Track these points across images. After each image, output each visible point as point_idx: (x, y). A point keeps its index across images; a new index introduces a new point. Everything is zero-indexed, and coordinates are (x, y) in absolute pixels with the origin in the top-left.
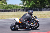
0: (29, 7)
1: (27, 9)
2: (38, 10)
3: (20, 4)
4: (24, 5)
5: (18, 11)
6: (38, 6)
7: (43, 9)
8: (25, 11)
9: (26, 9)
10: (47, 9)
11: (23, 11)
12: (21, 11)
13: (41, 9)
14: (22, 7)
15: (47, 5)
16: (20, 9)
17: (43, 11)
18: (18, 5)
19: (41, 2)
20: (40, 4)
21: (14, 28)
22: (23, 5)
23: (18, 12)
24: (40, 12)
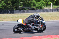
2: (9, 12)
6: (10, 7)
7: (15, 11)
10: (20, 11)
13: (13, 11)
15: (20, 6)
17: (15, 13)
20: (12, 5)
24: (11, 14)
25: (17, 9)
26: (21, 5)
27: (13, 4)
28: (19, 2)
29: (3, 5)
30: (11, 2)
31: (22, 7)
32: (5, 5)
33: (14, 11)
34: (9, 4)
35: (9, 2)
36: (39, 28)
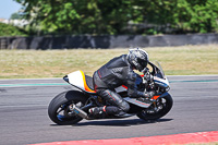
0: (51, 30)
1: (45, 39)
2: (93, 42)
3: (15, 17)
4: (32, 20)
5: (6, 47)
6: (94, 26)
7: (113, 38)
8: (37, 49)
9: (40, 39)
10: (131, 38)
11: (28, 48)
12: (19, 48)
13: (105, 40)
14: (22, 31)
15: (131, 22)
16: (12, 40)
17: (115, 47)
18: (6, 22)
19: (106, 8)
20: (100, 18)
21: (62, 113)
22: (26, 23)
23: (7, 52)
24: (100, 50)
25: (119, 32)
26: (134, 18)
27: (104, 14)
28: (126, 5)
29: (68, 17)
30: (100, 6)
31: (138, 26)
32: (78, 16)
33: (108, 37)
34: (92, 13)
35: (90, 6)
36: (147, 105)
